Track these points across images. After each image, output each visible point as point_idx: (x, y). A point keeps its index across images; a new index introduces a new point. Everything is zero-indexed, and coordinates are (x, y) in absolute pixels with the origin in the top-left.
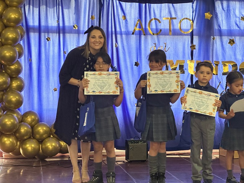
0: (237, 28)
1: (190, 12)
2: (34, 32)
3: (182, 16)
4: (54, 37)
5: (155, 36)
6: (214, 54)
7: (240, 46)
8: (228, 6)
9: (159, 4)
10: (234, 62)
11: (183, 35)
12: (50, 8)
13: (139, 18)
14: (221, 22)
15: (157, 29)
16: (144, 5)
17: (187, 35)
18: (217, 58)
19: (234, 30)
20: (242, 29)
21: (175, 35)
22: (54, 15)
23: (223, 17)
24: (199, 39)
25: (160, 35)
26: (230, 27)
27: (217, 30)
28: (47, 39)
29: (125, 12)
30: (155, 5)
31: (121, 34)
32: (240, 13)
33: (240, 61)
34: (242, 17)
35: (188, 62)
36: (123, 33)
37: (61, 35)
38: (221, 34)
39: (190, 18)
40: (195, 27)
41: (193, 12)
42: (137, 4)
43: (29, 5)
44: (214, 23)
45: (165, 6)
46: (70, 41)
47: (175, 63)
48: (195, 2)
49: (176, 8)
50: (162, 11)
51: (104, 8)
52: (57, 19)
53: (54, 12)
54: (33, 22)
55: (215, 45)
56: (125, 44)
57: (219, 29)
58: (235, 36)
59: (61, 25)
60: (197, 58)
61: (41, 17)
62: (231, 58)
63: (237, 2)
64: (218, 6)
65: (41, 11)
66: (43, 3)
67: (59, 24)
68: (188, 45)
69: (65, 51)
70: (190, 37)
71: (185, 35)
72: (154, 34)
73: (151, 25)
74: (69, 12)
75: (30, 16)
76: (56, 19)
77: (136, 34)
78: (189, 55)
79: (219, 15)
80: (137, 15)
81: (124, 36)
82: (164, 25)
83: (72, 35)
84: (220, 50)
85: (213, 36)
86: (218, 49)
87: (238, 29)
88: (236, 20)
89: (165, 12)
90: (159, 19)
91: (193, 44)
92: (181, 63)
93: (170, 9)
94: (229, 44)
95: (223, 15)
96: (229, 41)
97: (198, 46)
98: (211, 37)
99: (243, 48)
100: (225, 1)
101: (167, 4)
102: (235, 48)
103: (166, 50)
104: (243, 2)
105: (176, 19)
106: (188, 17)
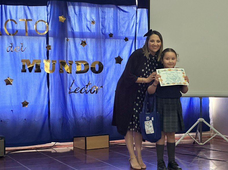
0: (88, 31)
1: (45, 14)
3: (38, 18)
5: (12, 37)
6: (68, 54)
7: (91, 47)
8: (80, 11)
9: (15, 6)
10: (86, 62)
11: (39, 36)
14: (74, 25)
15: (13, 30)
17: (43, 36)
18: (71, 58)
19: (85, 32)
20: (93, 32)
21: (31, 36)
24: (54, 40)
25: (16, 35)
26: (82, 30)
27: (70, 32)
30: (11, 6)
32: (91, 17)
33: (91, 61)
34: (92, 21)
35: (45, 61)
38: (74, 36)
39: (45, 20)
40: (50, 29)
41: (48, 15)
44: (68, 25)
45: (20, 8)
47: (31, 63)
48: (50, 5)
49: (31, 10)
50: (18, 13)
55: (69, 46)
57: (72, 31)
58: (86, 38)
60: (53, 58)
62: (83, 58)
63: (87, 7)
64: (71, 10)
68: (44, 45)
70: (45, 38)
71: (41, 36)
72: (10, 35)
73: (8, 26)
78: (45, 55)
79: (72, 19)
82: (21, 26)
85: (67, 38)
86: (72, 50)
87: (89, 31)
88: (87, 23)
89: (21, 14)
90: (15, 20)
91: (48, 44)
92: (38, 63)
93: (25, 11)
94: (81, 46)
95: (75, 19)
96: (81, 43)
97: (53, 46)
98: (65, 38)
99: (94, 49)
100: (77, 6)
101: (22, 6)
102: (87, 49)
103: (23, 50)
104: (93, 8)
105: (32, 21)
106: (44, 20)
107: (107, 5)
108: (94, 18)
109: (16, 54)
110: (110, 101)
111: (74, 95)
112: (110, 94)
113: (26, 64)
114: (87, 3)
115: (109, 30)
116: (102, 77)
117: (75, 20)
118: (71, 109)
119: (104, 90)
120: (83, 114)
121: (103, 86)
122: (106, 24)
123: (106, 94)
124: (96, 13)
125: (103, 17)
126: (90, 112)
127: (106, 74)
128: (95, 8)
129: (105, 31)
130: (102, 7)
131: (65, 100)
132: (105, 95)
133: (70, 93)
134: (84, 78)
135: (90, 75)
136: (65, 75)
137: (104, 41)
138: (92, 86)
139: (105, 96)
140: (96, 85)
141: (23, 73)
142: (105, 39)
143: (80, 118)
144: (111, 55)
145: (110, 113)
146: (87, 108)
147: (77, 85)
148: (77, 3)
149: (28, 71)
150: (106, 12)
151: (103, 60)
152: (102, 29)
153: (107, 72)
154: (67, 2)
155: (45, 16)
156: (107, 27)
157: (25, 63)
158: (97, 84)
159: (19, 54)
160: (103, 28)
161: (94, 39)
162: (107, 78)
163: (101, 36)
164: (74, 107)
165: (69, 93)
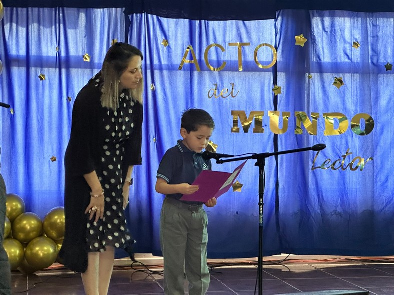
0: (347, 60)
1: (271, 31)
2: (18, 66)
3: (259, 40)
4: (51, 74)
5: (216, 73)
6: (311, 102)
7: (352, 89)
8: (333, 25)
9: (222, 22)
10: (343, 115)
11: (261, 72)
12: (45, 27)
13: (189, 43)
14: (321, 50)
15: (218, 62)
16: (197, 22)
17: (267, 71)
18: (316, 108)
19: (341, 63)
20: (356, 62)
21: (248, 71)
22: (51, 38)
23: (325, 43)
24: (286, 78)
25: (223, 71)
26: (336, 58)
27: (315, 65)
28: (40, 77)
29: (167, 34)
30: (216, 22)
31: (161, 69)
32: (352, 36)
33: (353, 113)
34: (354, 43)
35: (270, 115)
36: (164, 67)
37: (63, 71)
38: (321, 69)
39: (272, 42)
40: (279, 59)
41: (276, 35)
42: (187, 21)
43: (11, 22)
44: (311, 52)
45: (231, 24)
46: (78, 80)
47: (248, 117)
48: (280, 19)
49: (249, 28)
50: (227, 32)
51: (133, 27)
52: (56, 45)
53: (51, 35)
54: (17, 49)
55: (312, 87)
56: (167, 85)
57: (319, 61)
58: (344, 72)
59: (63, 54)
60: (284, 108)
61: (30, 42)
62: (338, 108)
63: (346, 19)
64: (317, 25)
65: (30, 32)
66: (32, 19)
67: (59, 53)
68: (269, 87)
69: (69, 97)
70: (272, 73)
71: (264, 71)
72: (214, 70)
73: (210, 55)
74: (76, 34)
75: (12, 41)
76: (54, 44)
77: (184, 70)
78: (270, 103)
79: (318, 40)
80: (187, 39)
81: (165, 73)
82: (231, 55)
83: (80, 70)
84: (320, 95)
85: (309, 74)
86: (317, 94)
87: (349, 61)
88: (344, 47)
89: (232, 34)
90: (222, 45)
91: (277, 85)
92: (259, 116)
93: (239, 29)
94: (334, 86)
95: (324, 39)
96: (334, 81)
97: (285, 87)
98: (305, 74)
99: (357, 93)
100: (328, 17)
101: (234, 21)
102: (344, 92)
103: (234, 96)
104: (356, 19)
105: (249, 45)
106: (269, 43)
107: (381, 13)
108: (358, 36)
109: (223, 102)
110: (387, 184)
111: (321, 173)
112: (387, 172)
113: (239, 120)
114: (345, 11)
115: (385, 58)
116: (372, 141)
117: (324, 42)
118: (316, 198)
119: (375, 165)
120: (337, 207)
121: (375, 158)
122: (380, 47)
123: (380, 172)
124: (362, 28)
125: (375, 34)
126: (349, 204)
127: (379, 136)
128: (360, 19)
129: (378, 61)
130: (372, 17)
131: (306, 182)
132: (378, 173)
133: (314, 168)
134: (339, 143)
135: (350, 139)
136: (305, 138)
137: (377, 79)
138: (353, 157)
139: (377, 175)
140: (361, 156)
141: (234, 133)
142: (378, 74)
143: (331, 213)
144: (389, 103)
145: (386, 206)
146: (345, 195)
147: (327, 155)
148: (327, 12)
149: (242, 130)
150: (380, 26)
151: (374, 111)
152: (373, 56)
153: (382, 133)
154: (311, 12)
155: (272, 37)
156: (382, 52)
157: (237, 118)
158: (362, 153)
159: (227, 102)
160: (374, 54)
161: (358, 75)
162: (382, 143)
163: (370, 69)
164: (321, 194)
165: (312, 169)
